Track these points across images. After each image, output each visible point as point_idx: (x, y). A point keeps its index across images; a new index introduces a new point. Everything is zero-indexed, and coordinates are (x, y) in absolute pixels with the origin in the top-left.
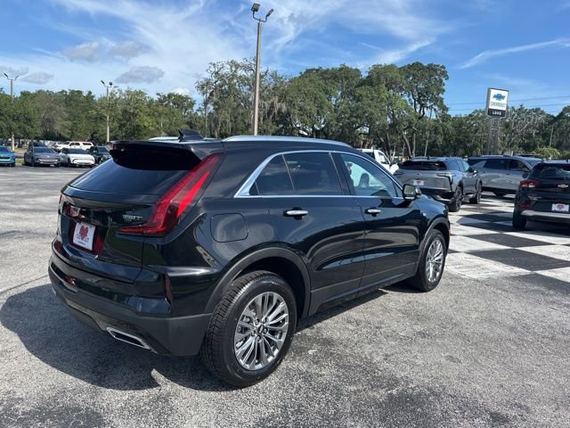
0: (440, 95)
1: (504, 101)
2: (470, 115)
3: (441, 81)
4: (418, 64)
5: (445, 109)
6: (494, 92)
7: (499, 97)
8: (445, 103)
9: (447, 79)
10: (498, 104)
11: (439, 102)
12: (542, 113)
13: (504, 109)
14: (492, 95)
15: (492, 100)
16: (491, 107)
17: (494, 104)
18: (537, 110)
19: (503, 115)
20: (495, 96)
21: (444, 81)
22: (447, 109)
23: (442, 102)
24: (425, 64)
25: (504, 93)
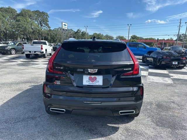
0: (48, 23)
1: (66, 26)
2: (54, 30)
3: (47, 18)
4: (38, 11)
5: (49, 27)
6: (64, 24)
7: (65, 25)
8: (49, 25)
9: (49, 17)
10: (65, 27)
11: (47, 25)
12: (73, 31)
13: (67, 29)
14: (63, 25)
15: (63, 26)
16: (63, 28)
17: (64, 27)
18: (71, 30)
19: (66, 31)
20: (64, 25)
21: (48, 18)
22: (50, 28)
23: (48, 25)
24: (41, 12)
25: (66, 24)
